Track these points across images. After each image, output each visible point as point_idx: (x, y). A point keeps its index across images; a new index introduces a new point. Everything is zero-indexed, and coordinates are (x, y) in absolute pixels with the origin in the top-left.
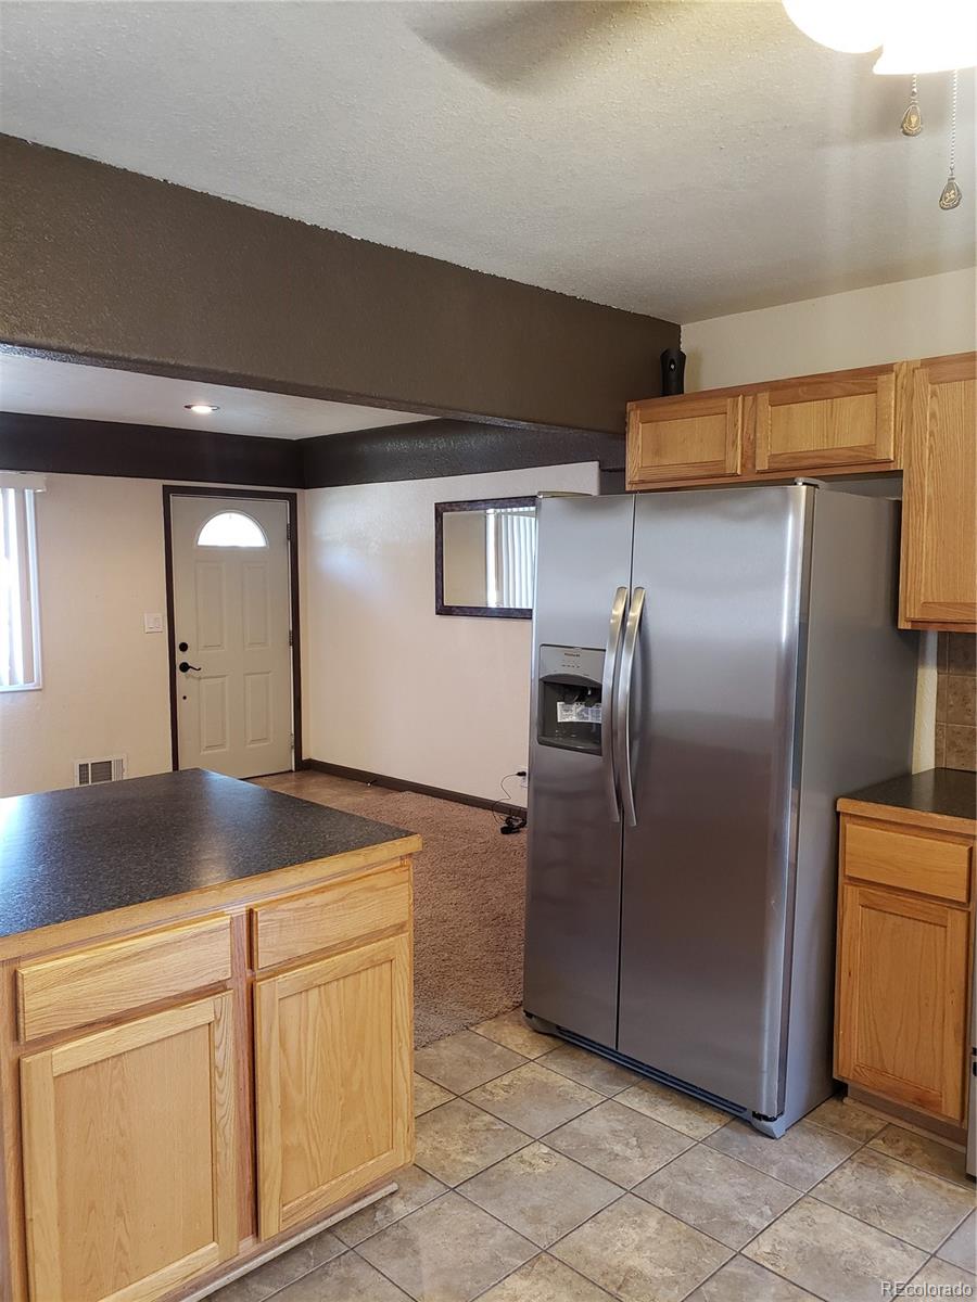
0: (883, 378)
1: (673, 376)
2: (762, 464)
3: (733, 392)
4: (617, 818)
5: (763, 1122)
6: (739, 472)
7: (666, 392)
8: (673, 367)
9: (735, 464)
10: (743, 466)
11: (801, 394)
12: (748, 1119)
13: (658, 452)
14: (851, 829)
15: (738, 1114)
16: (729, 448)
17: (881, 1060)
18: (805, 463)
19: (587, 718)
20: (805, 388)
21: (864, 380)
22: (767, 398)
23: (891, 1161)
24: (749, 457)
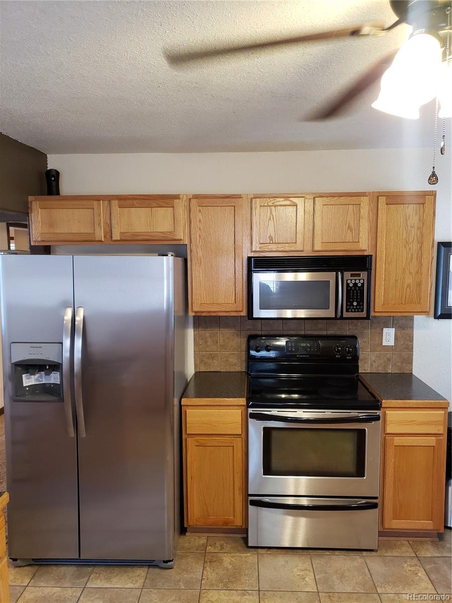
0: (176, 201)
1: (54, 184)
2: (117, 236)
3: (98, 198)
5: (169, 563)
6: (103, 240)
7: (50, 193)
8: (53, 179)
9: (100, 234)
10: (105, 237)
11: (135, 203)
13: (51, 225)
14: (190, 412)
15: (150, 564)
16: (96, 226)
17: (207, 511)
18: (140, 238)
19: (42, 381)
20: (137, 201)
21: (166, 200)
22: (117, 203)
23: (220, 555)
24: (109, 232)
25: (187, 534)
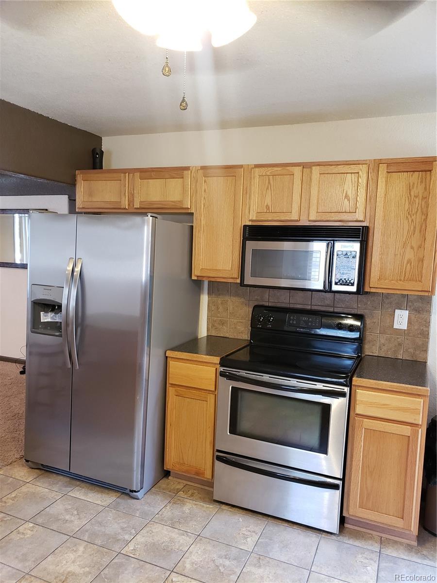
0: (185, 172)
1: (98, 160)
2: (137, 205)
3: (124, 171)
4: (70, 366)
5: (134, 493)
6: (127, 208)
7: (94, 168)
8: (97, 156)
9: (125, 204)
10: (129, 205)
11: (153, 175)
12: (128, 493)
13: (91, 195)
14: (172, 364)
15: (123, 491)
16: (123, 196)
17: (183, 459)
18: (155, 206)
19: (56, 320)
20: (154, 173)
21: (178, 172)
22: (139, 175)
23: (186, 500)
24: (131, 202)
25: (170, 478)
